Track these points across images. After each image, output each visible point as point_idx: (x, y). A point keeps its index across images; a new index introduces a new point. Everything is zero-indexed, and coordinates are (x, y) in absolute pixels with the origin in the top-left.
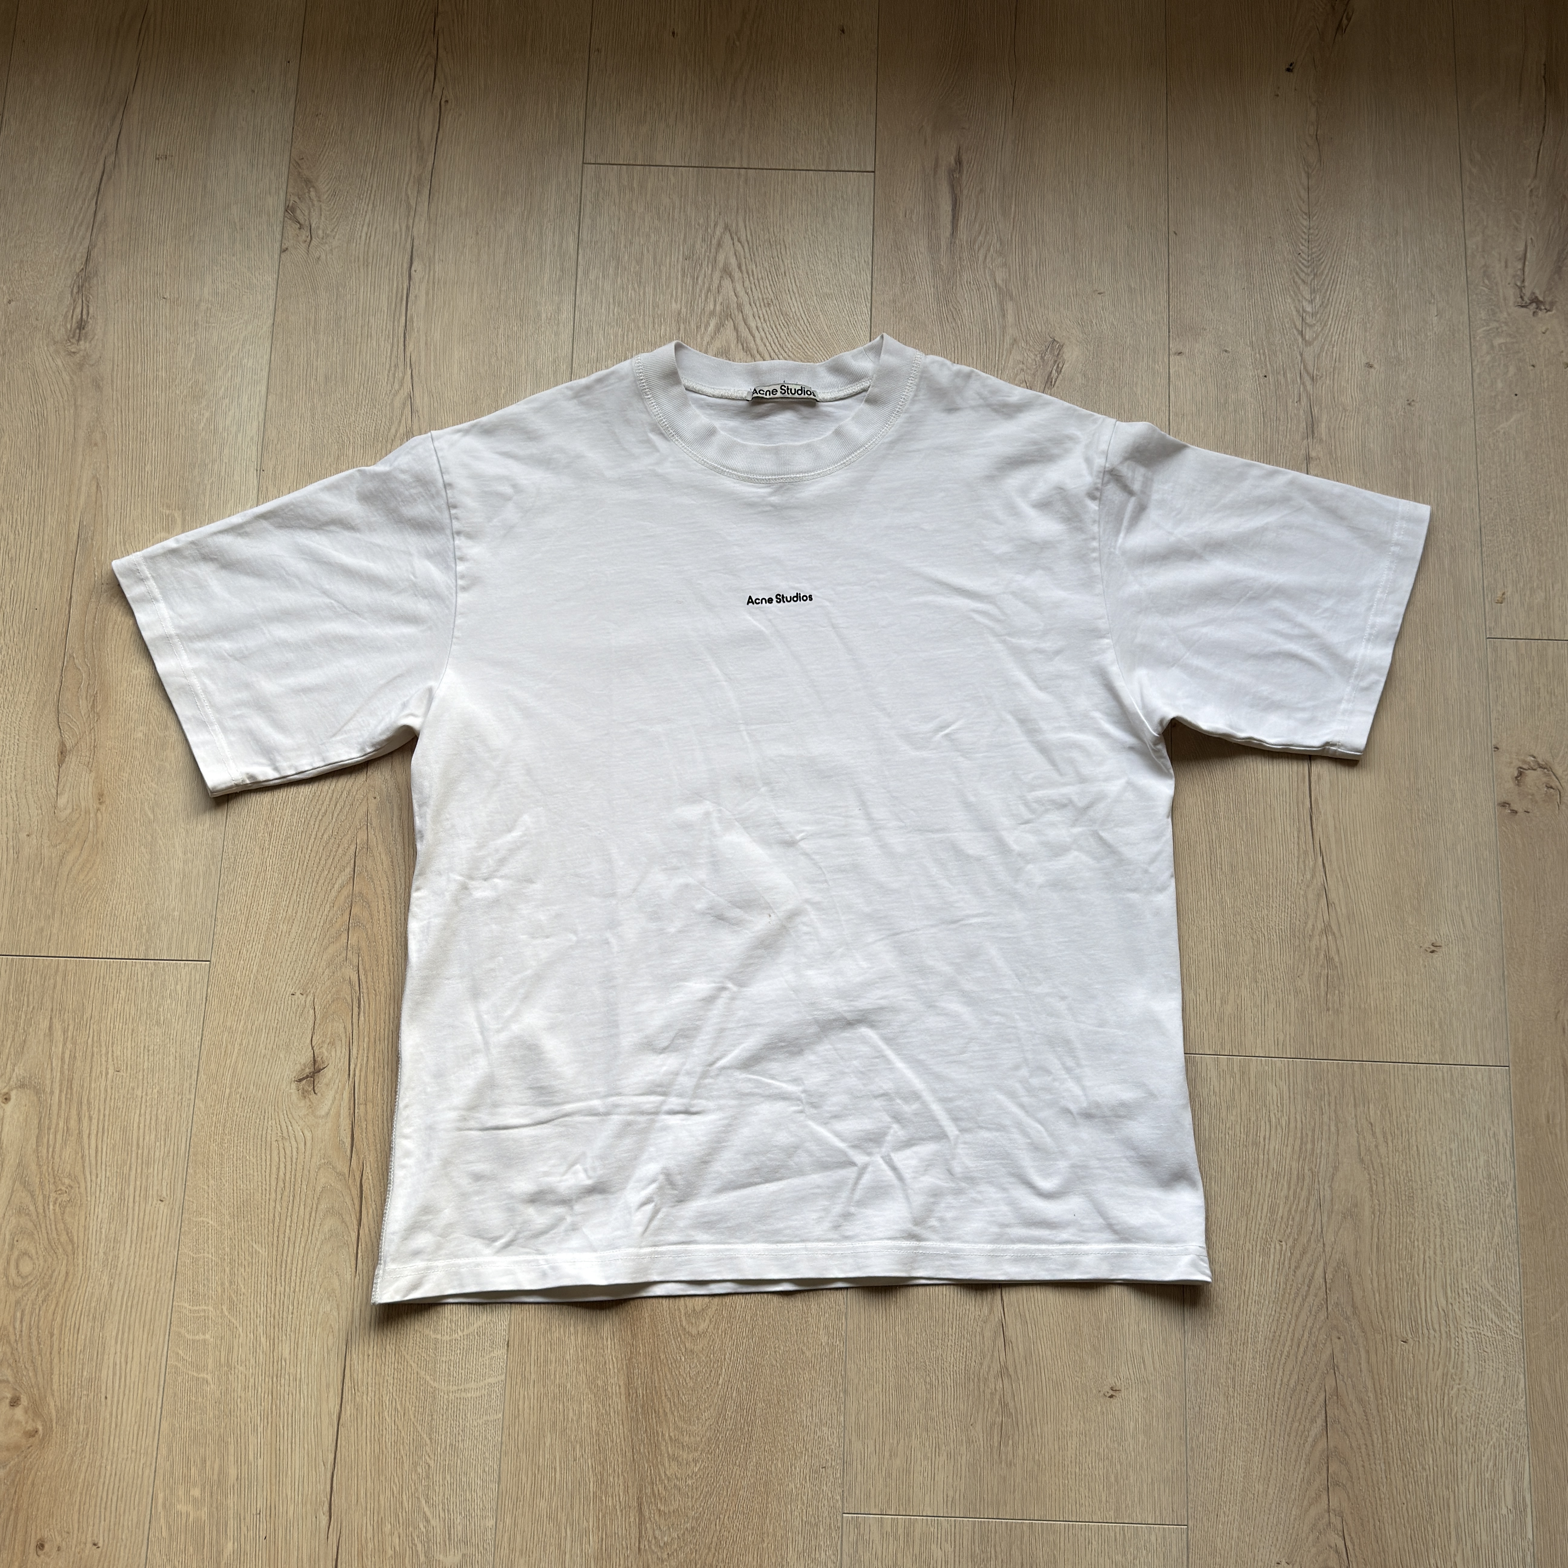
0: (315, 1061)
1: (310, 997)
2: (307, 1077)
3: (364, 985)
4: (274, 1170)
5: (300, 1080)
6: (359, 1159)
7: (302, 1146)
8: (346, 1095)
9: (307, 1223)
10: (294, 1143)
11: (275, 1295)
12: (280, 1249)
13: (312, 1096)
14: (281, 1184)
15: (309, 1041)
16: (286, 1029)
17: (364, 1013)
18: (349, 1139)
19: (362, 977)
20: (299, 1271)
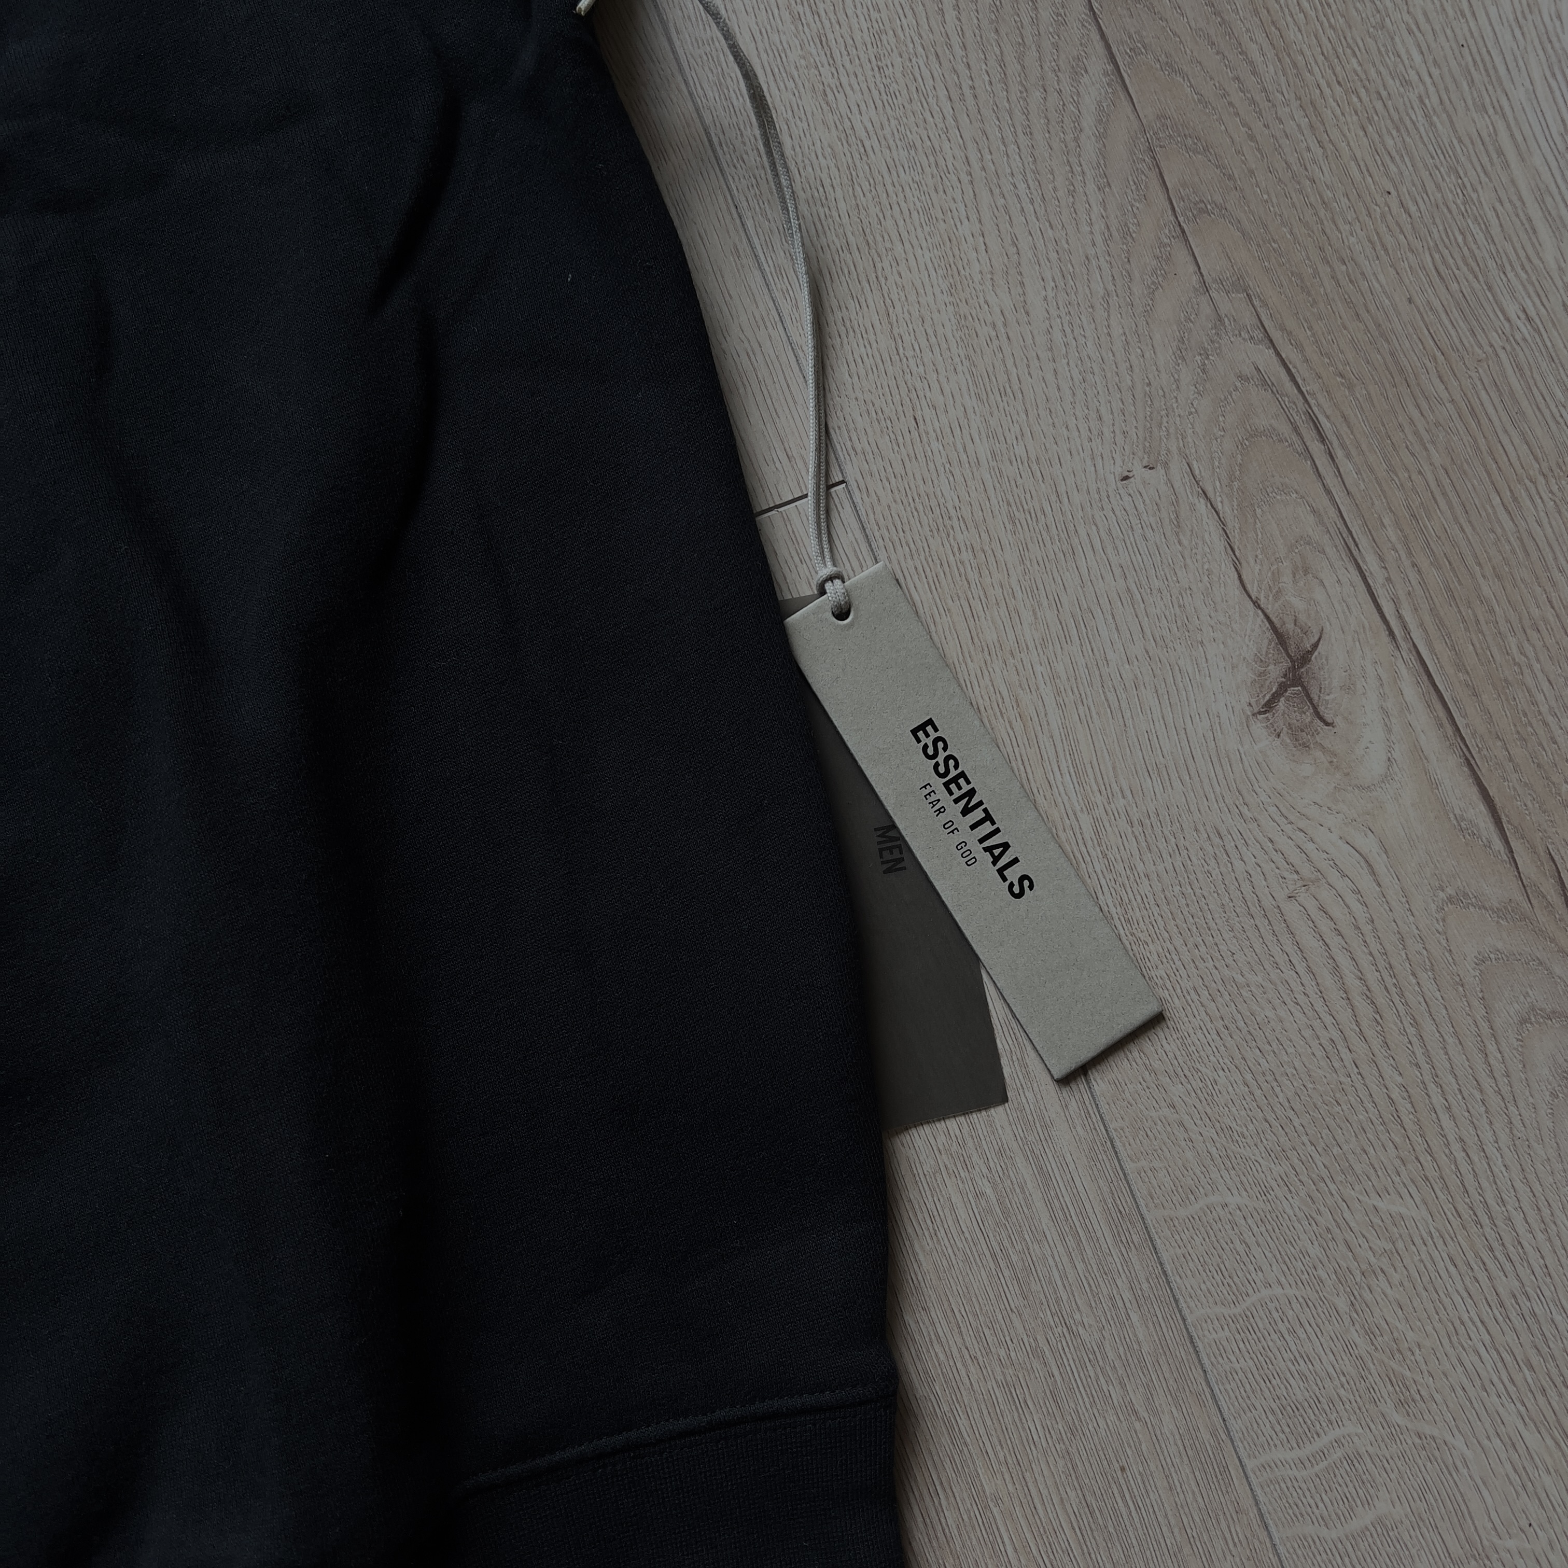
0: (1281, 638)
1: (1177, 467)
2: (1283, 688)
3: (1302, 371)
4: (1328, 980)
5: (1269, 706)
6: (1533, 849)
7: (1366, 883)
8: (1411, 691)
9: (1487, 1082)
10: (1341, 884)
11: (1502, 1305)
12: (1453, 1181)
13: (1325, 736)
14: (1364, 1010)
15: (1235, 591)
16: (1156, 584)
17: (1343, 446)
18: (1482, 807)
19: (1287, 352)
20: (1532, 1215)
